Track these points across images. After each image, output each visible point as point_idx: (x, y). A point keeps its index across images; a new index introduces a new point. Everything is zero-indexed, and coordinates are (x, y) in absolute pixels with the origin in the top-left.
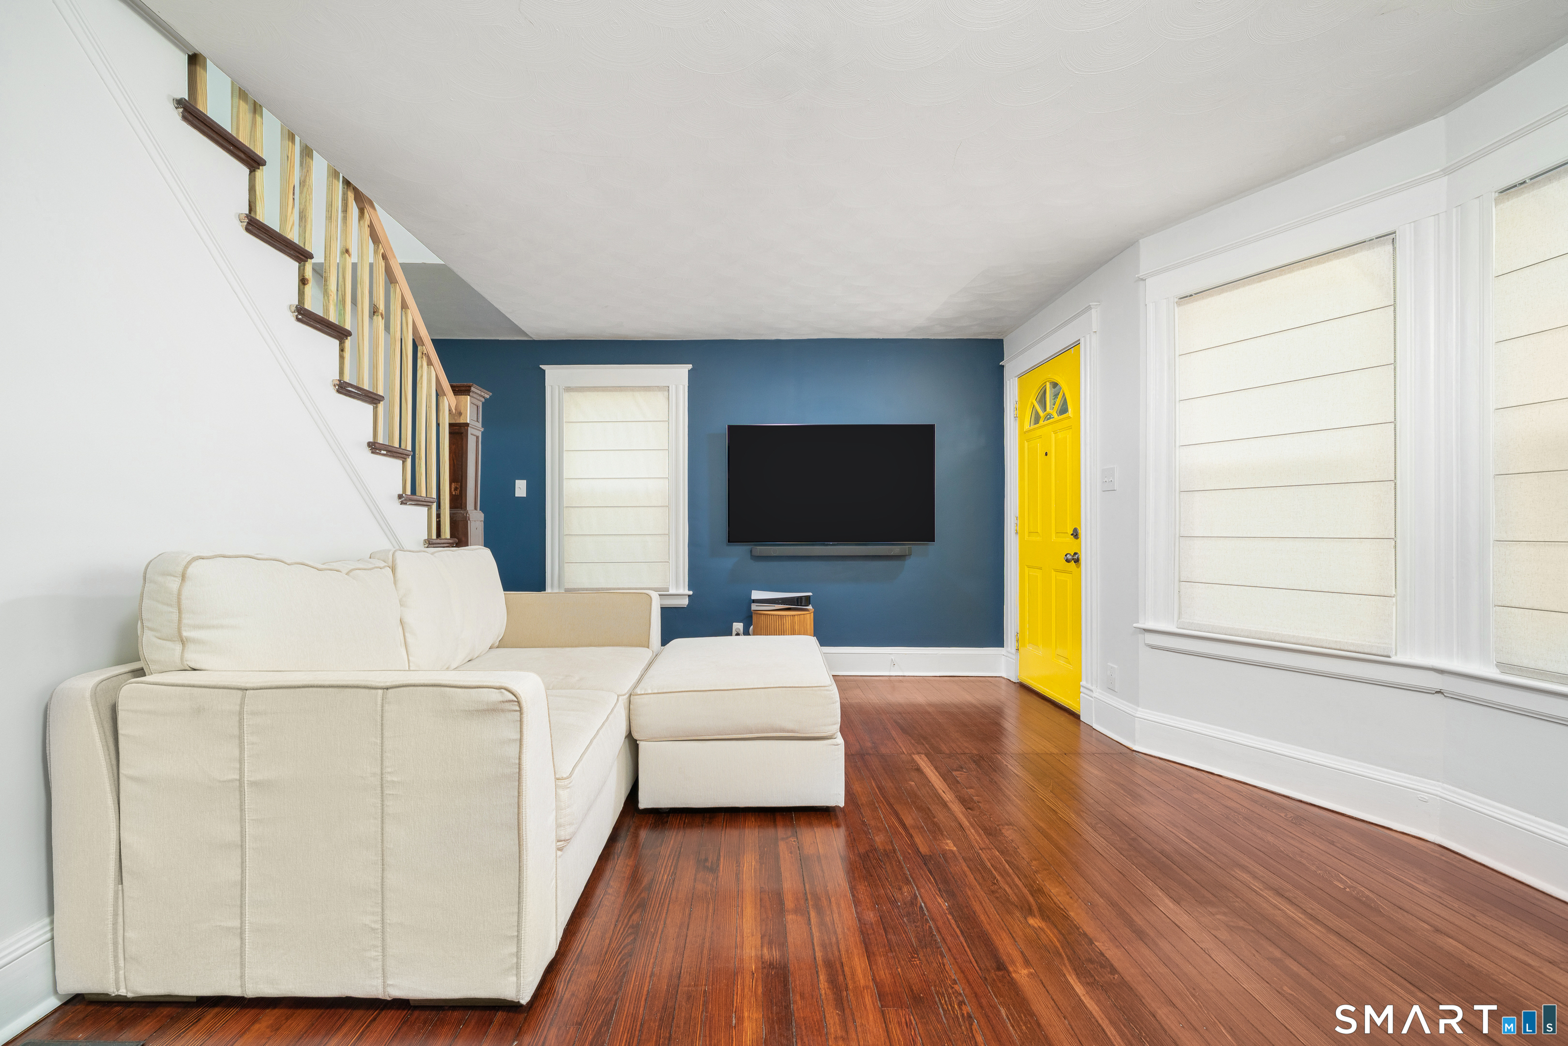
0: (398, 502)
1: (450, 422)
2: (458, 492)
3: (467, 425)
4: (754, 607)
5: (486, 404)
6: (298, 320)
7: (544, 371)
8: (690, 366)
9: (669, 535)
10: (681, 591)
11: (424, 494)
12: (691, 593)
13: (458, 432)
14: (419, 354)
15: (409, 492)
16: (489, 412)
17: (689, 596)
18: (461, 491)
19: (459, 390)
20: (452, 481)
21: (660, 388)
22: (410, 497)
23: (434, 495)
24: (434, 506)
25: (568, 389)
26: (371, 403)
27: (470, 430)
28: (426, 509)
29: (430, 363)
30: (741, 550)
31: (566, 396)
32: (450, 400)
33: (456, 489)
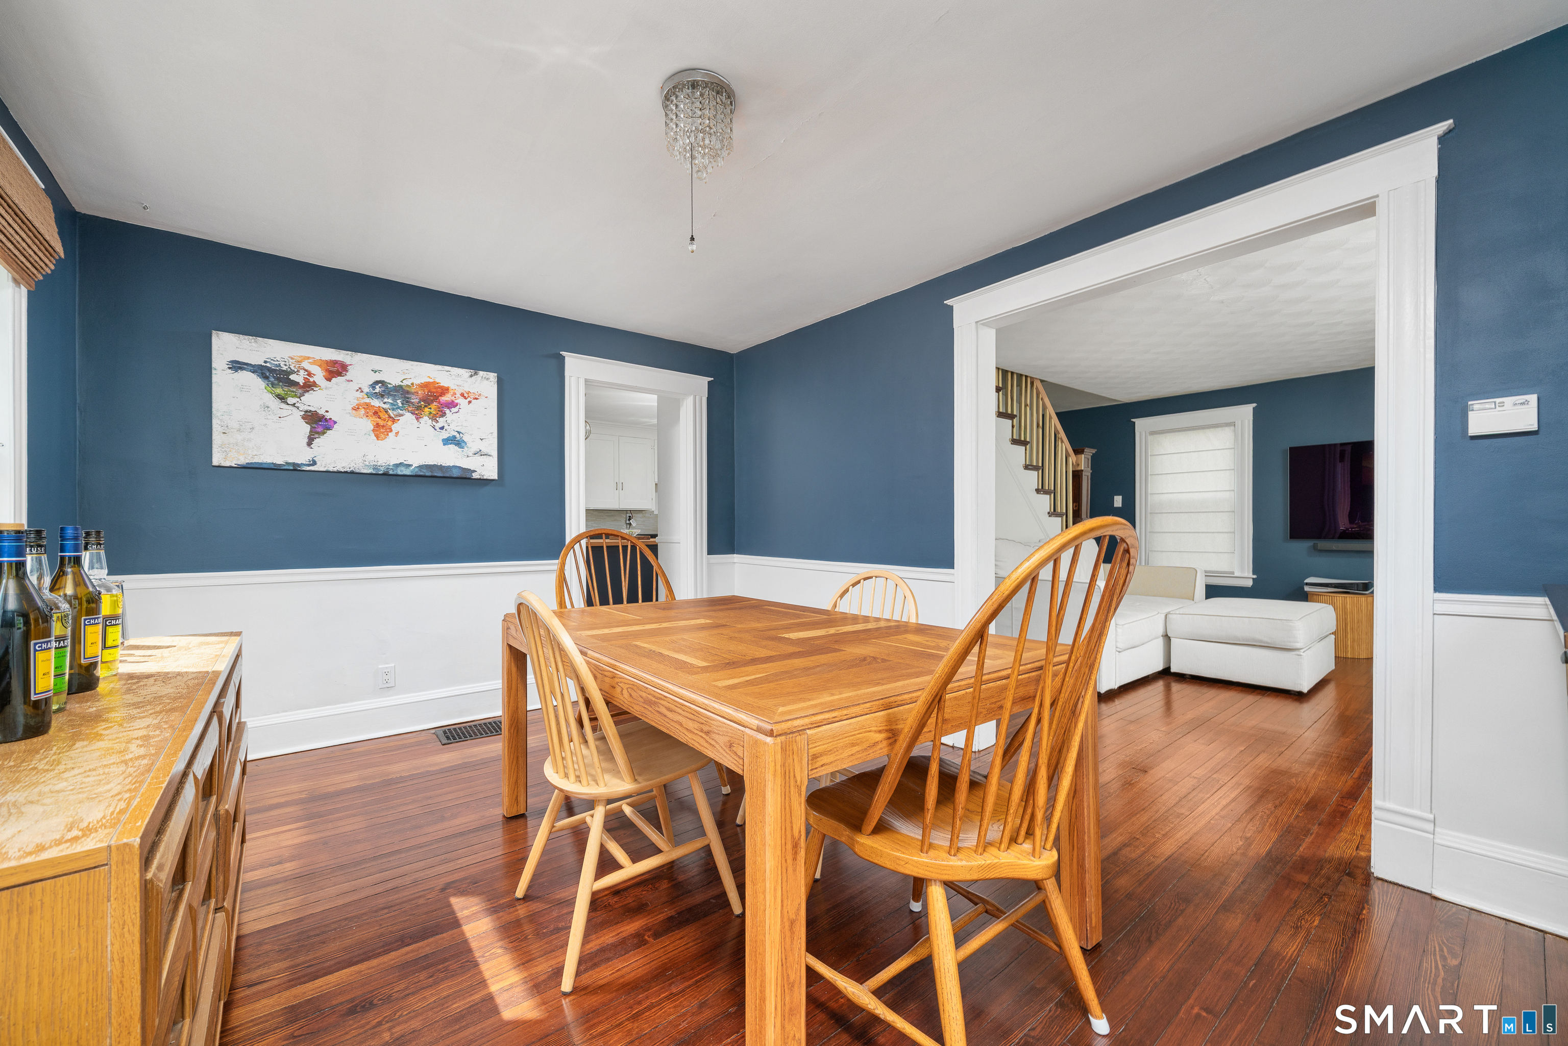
0: (1048, 515)
1: (1074, 469)
2: (1077, 508)
3: (1082, 471)
4: (1307, 589)
5: (1094, 457)
6: (1012, 444)
7: (1134, 423)
8: (1254, 405)
9: (1234, 533)
10: (1246, 575)
11: (1059, 511)
12: (1255, 577)
13: (1077, 475)
14: (1057, 439)
15: (1052, 511)
16: (1095, 461)
17: (1253, 579)
18: (1079, 508)
19: (1078, 451)
20: (1074, 502)
21: (1227, 425)
22: (1054, 513)
23: (1064, 511)
24: (1065, 517)
25: (1153, 433)
26: (1036, 470)
27: (1084, 473)
28: (1060, 518)
29: (1062, 442)
30: (1303, 546)
31: (1150, 438)
32: (1073, 459)
33: (1076, 506)
